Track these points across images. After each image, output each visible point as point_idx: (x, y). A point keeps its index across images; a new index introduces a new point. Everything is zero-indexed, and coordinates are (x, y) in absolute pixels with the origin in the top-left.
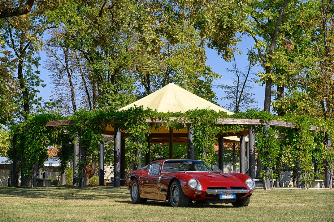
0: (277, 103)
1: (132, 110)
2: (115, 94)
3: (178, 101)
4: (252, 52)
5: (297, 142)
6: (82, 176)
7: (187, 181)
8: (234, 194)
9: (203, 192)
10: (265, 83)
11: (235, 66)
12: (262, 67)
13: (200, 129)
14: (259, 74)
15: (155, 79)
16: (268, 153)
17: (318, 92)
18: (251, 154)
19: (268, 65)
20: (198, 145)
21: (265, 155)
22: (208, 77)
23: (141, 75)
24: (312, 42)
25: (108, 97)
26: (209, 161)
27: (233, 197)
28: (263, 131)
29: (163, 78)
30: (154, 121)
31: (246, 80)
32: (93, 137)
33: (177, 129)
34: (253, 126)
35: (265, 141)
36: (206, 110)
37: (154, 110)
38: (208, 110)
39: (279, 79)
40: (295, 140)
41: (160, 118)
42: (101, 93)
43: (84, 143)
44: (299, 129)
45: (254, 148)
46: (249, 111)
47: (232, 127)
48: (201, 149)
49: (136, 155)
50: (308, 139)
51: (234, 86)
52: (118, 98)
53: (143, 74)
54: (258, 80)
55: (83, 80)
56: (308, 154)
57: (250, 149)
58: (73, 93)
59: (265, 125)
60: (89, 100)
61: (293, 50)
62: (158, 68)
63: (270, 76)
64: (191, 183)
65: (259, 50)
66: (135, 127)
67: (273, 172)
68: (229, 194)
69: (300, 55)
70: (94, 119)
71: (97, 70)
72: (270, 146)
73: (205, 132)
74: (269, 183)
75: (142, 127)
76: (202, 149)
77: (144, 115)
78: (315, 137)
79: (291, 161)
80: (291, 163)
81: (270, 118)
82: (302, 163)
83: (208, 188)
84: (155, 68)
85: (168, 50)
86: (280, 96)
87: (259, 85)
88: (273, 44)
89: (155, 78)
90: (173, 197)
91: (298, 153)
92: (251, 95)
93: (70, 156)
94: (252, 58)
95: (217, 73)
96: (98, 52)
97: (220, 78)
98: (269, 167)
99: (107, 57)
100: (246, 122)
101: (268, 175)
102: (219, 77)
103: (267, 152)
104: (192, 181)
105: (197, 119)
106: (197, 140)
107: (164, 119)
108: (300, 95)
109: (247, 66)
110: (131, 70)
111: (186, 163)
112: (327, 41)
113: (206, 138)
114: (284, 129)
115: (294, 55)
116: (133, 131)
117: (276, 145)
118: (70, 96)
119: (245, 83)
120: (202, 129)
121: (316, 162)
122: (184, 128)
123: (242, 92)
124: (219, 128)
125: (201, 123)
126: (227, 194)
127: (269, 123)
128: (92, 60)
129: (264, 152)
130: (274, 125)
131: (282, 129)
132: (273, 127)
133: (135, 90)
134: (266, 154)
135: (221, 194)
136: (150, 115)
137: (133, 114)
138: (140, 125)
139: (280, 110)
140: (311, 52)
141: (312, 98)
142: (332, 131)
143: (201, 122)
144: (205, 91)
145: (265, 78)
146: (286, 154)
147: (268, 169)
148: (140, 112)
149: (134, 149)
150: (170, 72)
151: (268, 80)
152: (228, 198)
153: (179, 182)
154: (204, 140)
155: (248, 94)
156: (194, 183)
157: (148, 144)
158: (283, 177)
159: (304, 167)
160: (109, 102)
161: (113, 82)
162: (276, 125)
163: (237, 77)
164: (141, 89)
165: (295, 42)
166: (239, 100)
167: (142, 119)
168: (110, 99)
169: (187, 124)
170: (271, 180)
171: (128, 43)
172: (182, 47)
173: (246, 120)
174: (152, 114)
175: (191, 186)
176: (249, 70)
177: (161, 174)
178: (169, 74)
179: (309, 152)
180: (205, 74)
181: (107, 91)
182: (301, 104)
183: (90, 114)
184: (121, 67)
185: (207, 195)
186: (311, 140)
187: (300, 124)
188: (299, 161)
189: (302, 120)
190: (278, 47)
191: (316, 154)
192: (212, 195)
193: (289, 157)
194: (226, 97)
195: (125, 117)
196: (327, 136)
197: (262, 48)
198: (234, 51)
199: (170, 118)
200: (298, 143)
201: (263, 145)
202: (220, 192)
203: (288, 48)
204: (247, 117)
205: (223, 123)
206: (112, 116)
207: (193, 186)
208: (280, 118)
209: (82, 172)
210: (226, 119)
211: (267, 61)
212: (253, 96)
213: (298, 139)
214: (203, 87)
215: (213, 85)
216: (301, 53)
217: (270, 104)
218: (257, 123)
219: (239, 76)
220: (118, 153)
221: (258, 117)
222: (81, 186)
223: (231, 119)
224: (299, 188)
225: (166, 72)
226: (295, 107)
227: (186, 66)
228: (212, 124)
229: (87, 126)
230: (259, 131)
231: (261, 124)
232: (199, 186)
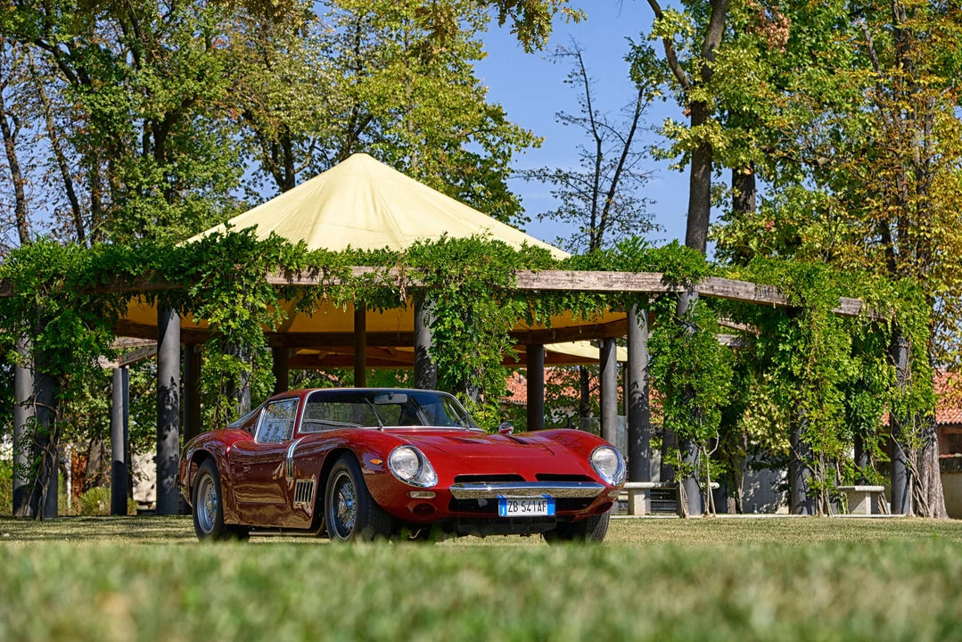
0: (730, 231)
1: (218, 241)
2: (168, 201)
3: (382, 212)
4: (643, 52)
5: (791, 354)
6: (40, 477)
7: (385, 457)
8: (549, 500)
9: (440, 493)
10: (688, 162)
11: (586, 104)
12: (680, 105)
13: (457, 308)
14: (666, 129)
15: (310, 152)
16: (690, 391)
17: (869, 190)
18: (635, 399)
19: (700, 95)
20: (449, 363)
21: (680, 396)
22: (494, 144)
23: (260, 137)
24: (852, 20)
25: (142, 209)
26: (486, 418)
27: (545, 511)
28: (676, 315)
29: (338, 147)
30: (295, 280)
31: (625, 153)
32: (81, 338)
33: (377, 309)
34: (642, 297)
35: (682, 348)
36: (478, 240)
37: (295, 243)
38: (482, 241)
39: (738, 144)
40: (788, 348)
41: (316, 267)
42: (120, 198)
43: (49, 358)
44: (799, 309)
45: (646, 379)
46: (626, 246)
47: (566, 300)
48: (459, 377)
49: (230, 399)
50: (832, 345)
51: (585, 171)
52: (179, 212)
53: (268, 135)
54: (666, 151)
55: (57, 152)
56: (829, 394)
57: (632, 382)
58: (20, 199)
59: (680, 293)
60: (78, 221)
61: (785, 46)
62: (321, 110)
63: (707, 136)
64: (398, 463)
65: (667, 43)
66: (227, 301)
67: (708, 456)
68: (533, 501)
69: (811, 62)
70: (83, 275)
71: (105, 115)
72: (697, 366)
73: (475, 319)
74: (696, 495)
75: (250, 299)
76: (464, 376)
77: (260, 258)
78: (856, 339)
79: (779, 431)
80: (777, 436)
81: (697, 268)
82: (809, 426)
83: (459, 480)
84: (311, 112)
85: (357, 50)
86: (740, 206)
87: (670, 167)
88: (715, 24)
89: (312, 148)
90: (336, 516)
91: (797, 392)
92: (641, 203)
93: (6, 413)
94: (645, 72)
95: (524, 126)
96: (107, 51)
97: (538, 145)
98: (696, 439)
99: (139, 68)
100: (615, 282)
101: (692, 465)
102: (532, 143)
103: (690, 386)
104: (401, 454)
105: (446, 271)
106: (444, 346)
107: (329, 273)
108: (808, 202)
109: (629, 103)
110: (226, 119)
111: (385, 399)
112: (901, 14)
113: (475, 339)
114: (747, 308)
115: (790, 63)
116: (221, 314)
117: (720, 364)
118: (13, 210)
119: (622, 161)
120: (461, 307)
121: (862, 427)
122: (398, 303)
123: (611, 194)
124: (521, 303)
125: (460, 287)
126: (523, 502)
127: (697, 288)
128: (87, 82)
129: (680, 387)
130: (712, 293)
131: (741, 309)
132: (710, 300)
133: (242, 190)
134: (684, 394)
135: (504, 501)
136: (280, 257)
137: (219, 254)
138: (246, 295)
139: (741, 254)
140: (847, 53)
141: (846, 211)
142: (913, 318)
143: (459, 284)
144: (485, 191)
145: (688, 140)
146: (763, 406)
147: (692, 445)
148: (246, 248)
149: (225, 379)
150: (362, 126)
151: (700, 147)
152: (527, 514)
153: (359, 463)
154: (468, 345)
155: (631, 201)
156: (407, 462)
157: (275, 361)
158: (755, 489)
159: (818, 441)
160: (146, 228)
161: (159, 157)
162: (719, 294)
163: (596, 142)
164: (262, 185)
165: (794, 20)
166: (603, 223)
167: (252, 271)
168: (149, 216)
169: (409, 290)
170: (702, 485)
171: (211, 20)
172: (403, 35)
173: (615, 275)
174: (286, 253)
175: (399, 473)
176: (637, 116)
177: (297, 436)
178: (358, 132)
179: (835, 388)
180: (486, 131)
181: (139, 190)
182: (814, 232)
183: (71, 257)
184: (187, 103)
185: (455, 504)
186: (842, 349)
187: (804, 292)
188: (799, 419)
189: (809, 278)
190: (736, 36)
191: (858, 401)
192: (471, 504)
193: (771, 418)
194: (556, 211)
195: (191, 266)
196: (897, 332)
197: (679, 38)
198: (555, 10)
199: (351, 267)
200: (795, 359)
201: (674, 363)
202: (500, 492)
203: (769, 36)
204: (618, 264)
205: (536, 285)
206: (144, 264)
207: (404, 474)
208: (733, 271)
209: (42, 461)
210: (548, 272)
211: (695, 83)
212: (650, 209)
213: (795, 344)
214: (477, 179)
215: (513, 172)
216: (813, 57)
217: (707, 232)
218: (653, 288)
219: (599, 137)
220: (171, 395)
221: (657, 264)
222: (39, 512)
223: (566, 272)
224: (800, 513)
225: (351, 126)
226: (793, 243)
227: (418, 102)
228: (498, 290)
229: (58, 297)
230: (660, 316)
231: (669, 289)
232: (428, 471)
